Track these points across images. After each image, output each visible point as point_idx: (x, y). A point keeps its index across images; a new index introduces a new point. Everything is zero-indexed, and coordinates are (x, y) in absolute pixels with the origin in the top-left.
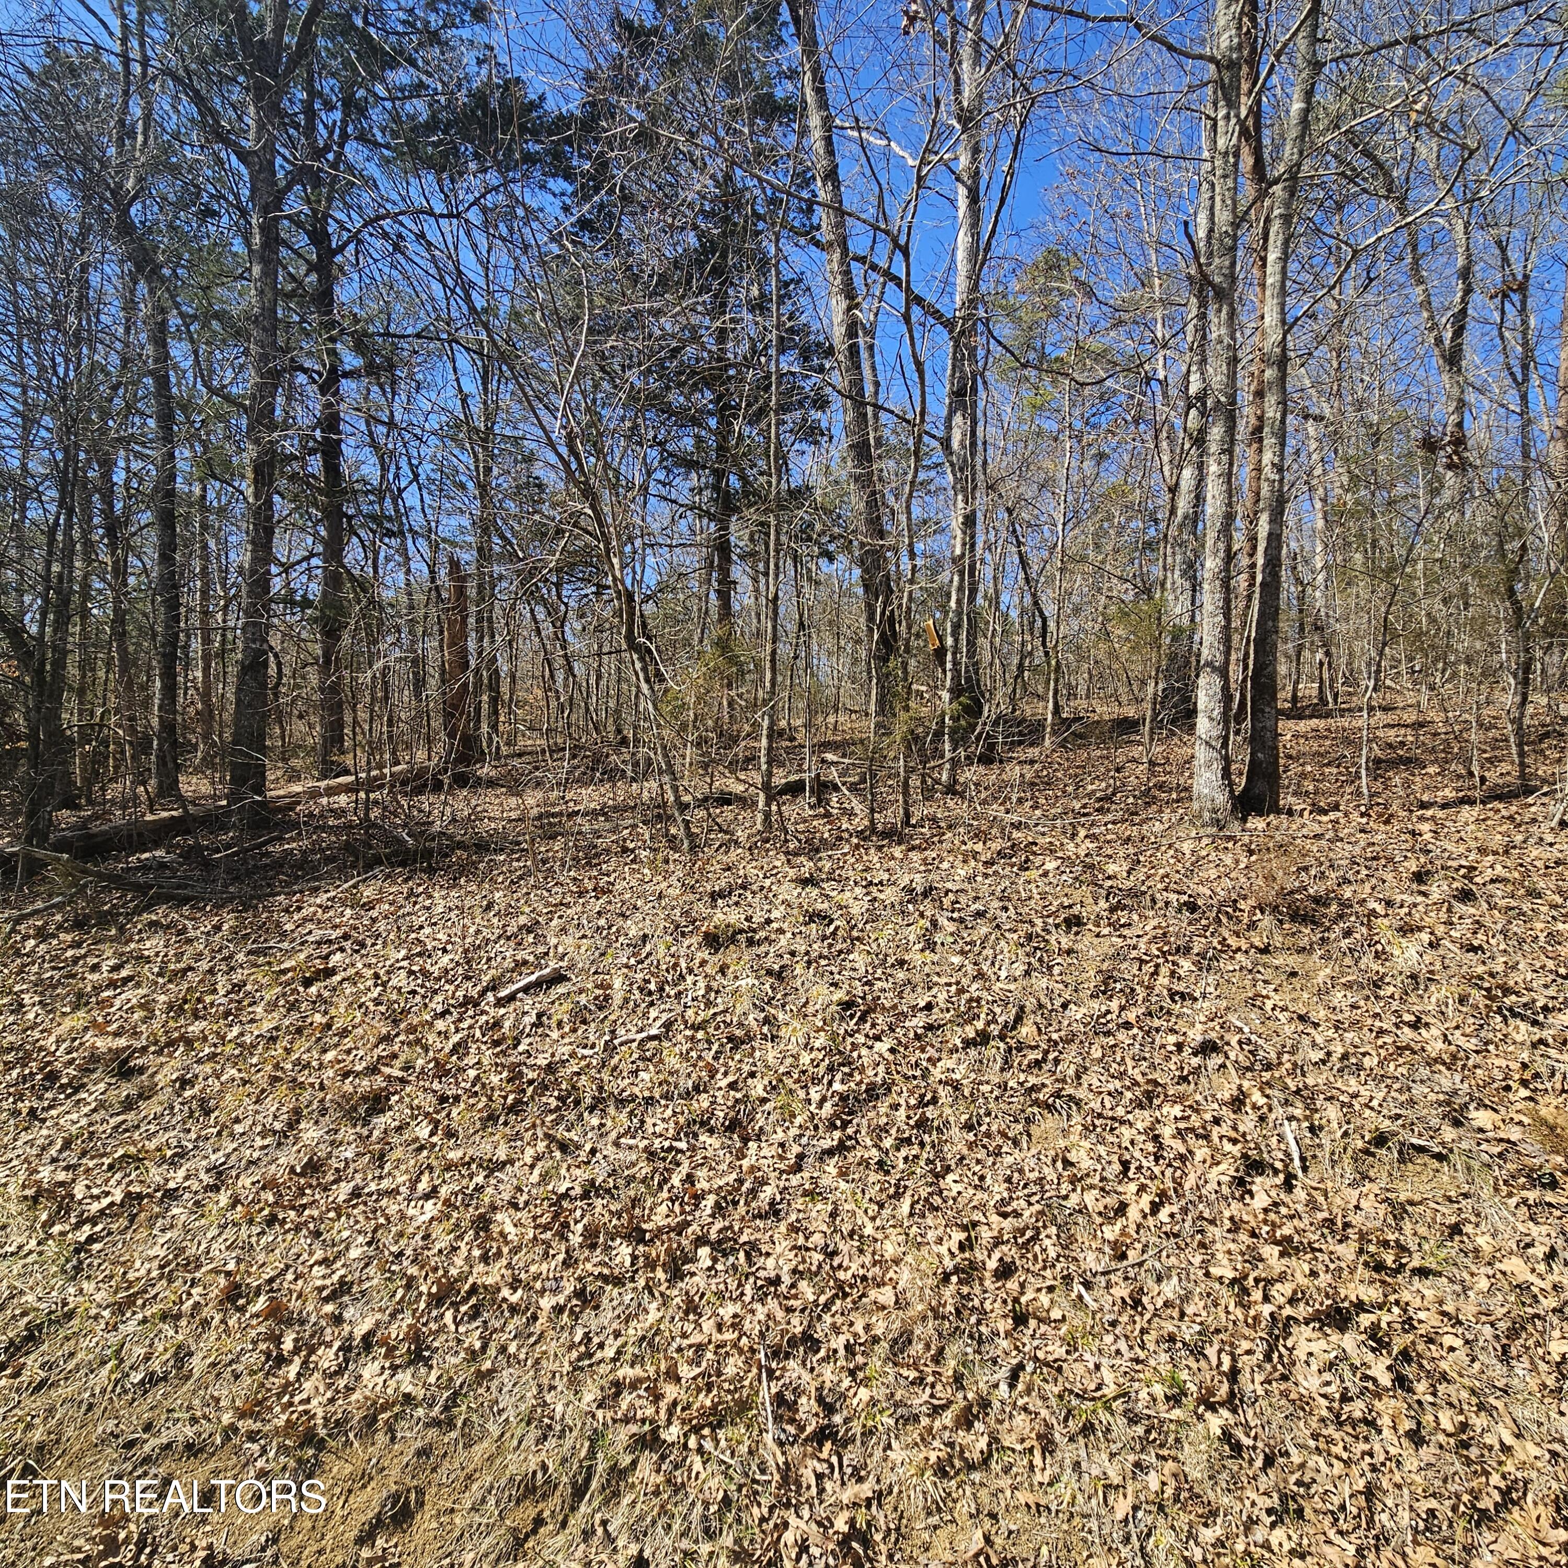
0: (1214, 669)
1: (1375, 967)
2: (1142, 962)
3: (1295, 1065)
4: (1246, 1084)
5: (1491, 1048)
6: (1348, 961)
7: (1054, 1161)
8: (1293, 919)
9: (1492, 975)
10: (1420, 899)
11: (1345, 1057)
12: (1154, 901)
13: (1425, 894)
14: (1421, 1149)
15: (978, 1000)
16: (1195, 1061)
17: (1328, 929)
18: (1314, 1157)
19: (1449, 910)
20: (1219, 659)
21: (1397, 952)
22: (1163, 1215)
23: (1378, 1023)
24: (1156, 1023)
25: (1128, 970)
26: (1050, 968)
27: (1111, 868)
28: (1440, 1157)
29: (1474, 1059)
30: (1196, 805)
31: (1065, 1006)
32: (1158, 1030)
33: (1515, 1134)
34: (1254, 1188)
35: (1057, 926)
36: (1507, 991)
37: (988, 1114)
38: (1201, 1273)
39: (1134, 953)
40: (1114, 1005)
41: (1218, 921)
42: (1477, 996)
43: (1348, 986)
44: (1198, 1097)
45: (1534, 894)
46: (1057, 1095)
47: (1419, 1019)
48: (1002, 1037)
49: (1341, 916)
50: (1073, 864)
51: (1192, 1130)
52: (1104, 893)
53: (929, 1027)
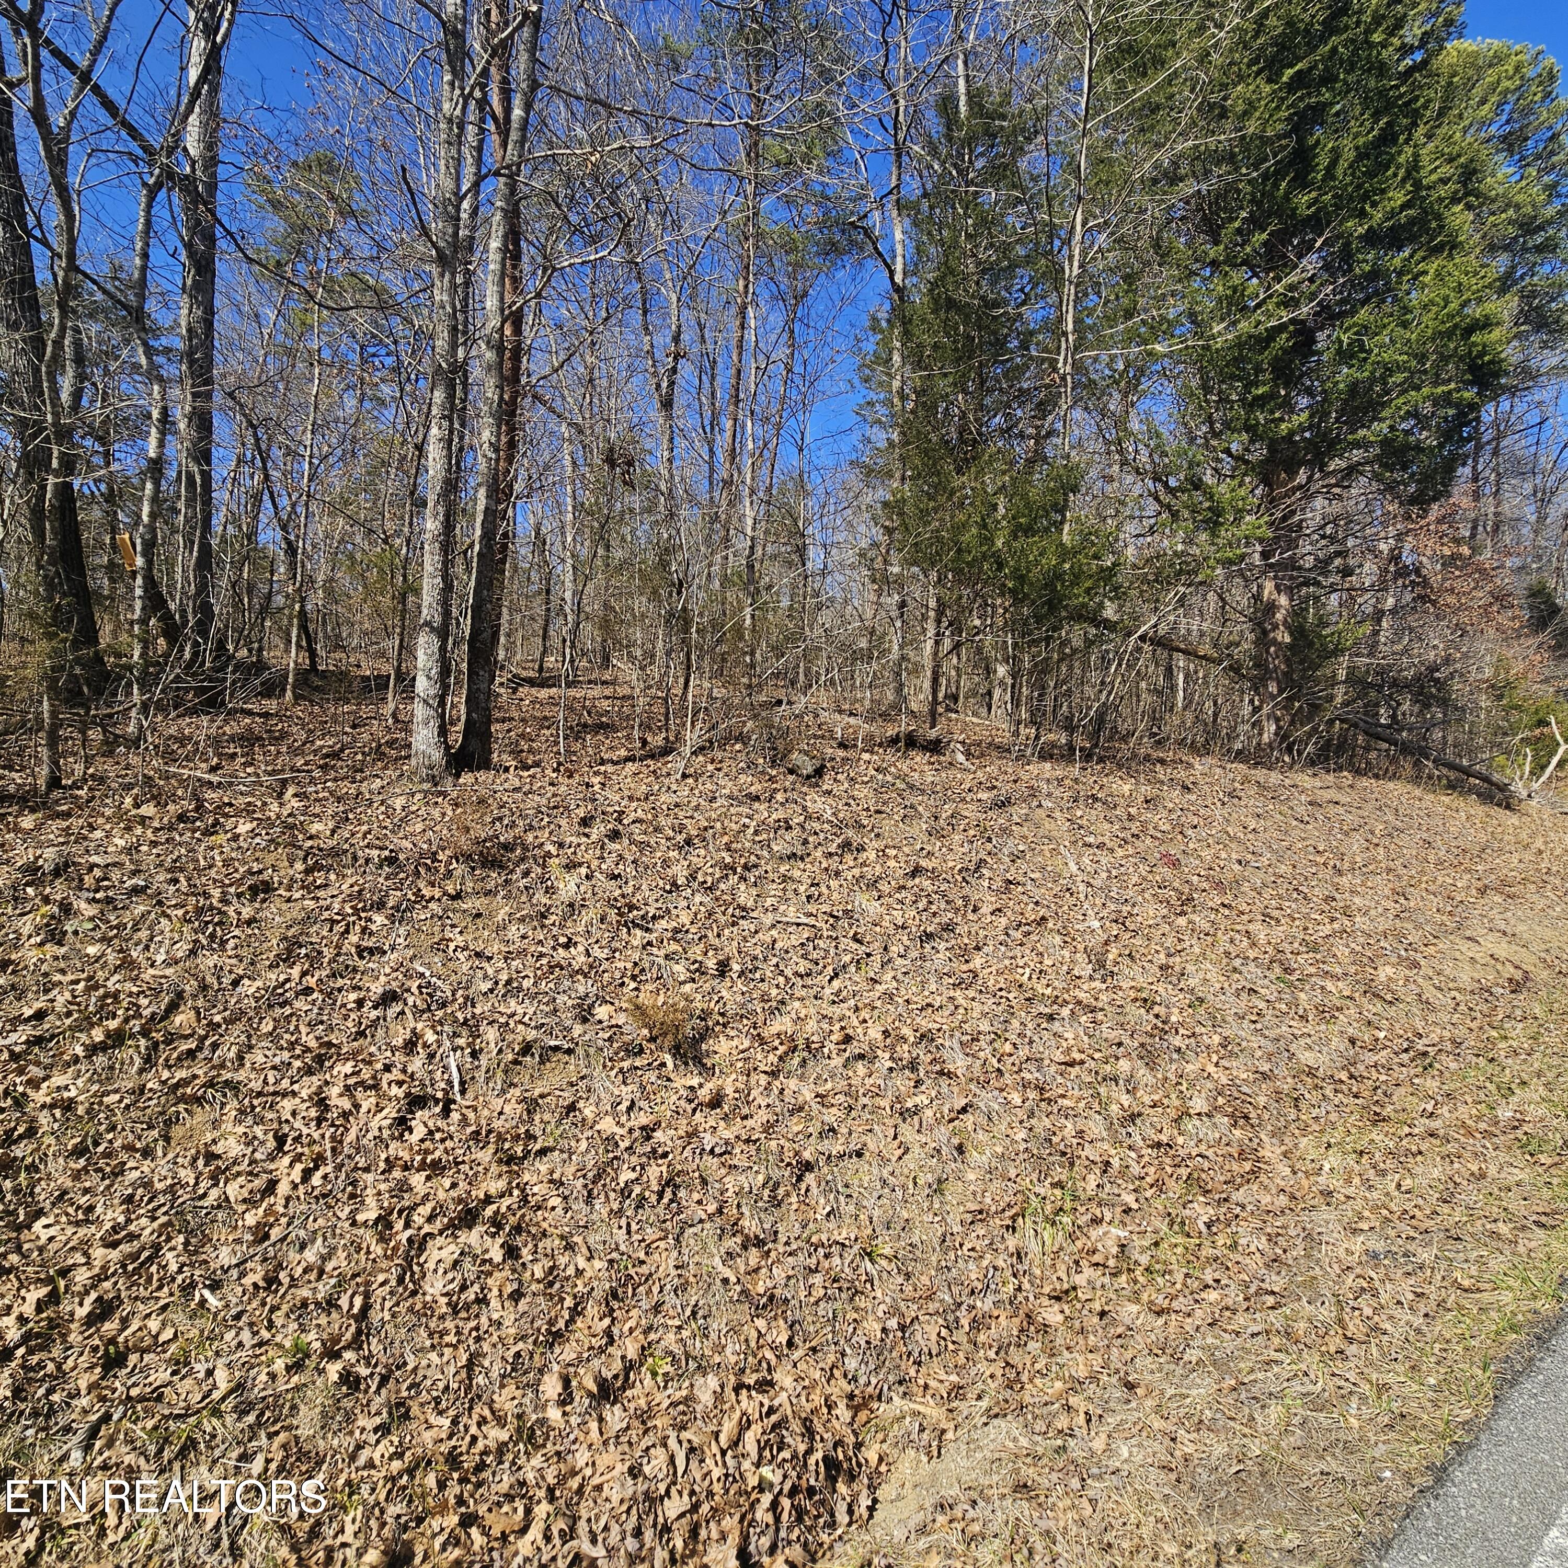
0: (433, 629)
1: (544, 900)
2: (333, 922)
3: (466, 998)
4: (420, 1026)
5: (617, 954)
6: (524, 898)
7: (195, 1160)
8: (483, 866)
9: (623, 896)
10: (584, 839)
11: (509, 982)
12: (355, 858)
13: (587, 836)
14: (556, 1049)
15: (115, 995)
16: (374, 1014)
17: (511, 872)
18: (473, 1078)
19: (602, 848)
20: (437, 620)
21: (561, 886)
22: (316, 1180)
23: (540, 949)
24: (340, 982)
25: (318, 932)
26: (223, 943)
27: (316, 827)
28: (569, 1052)
29: (605, 965)
30: (413, 762)
31: (236, 983)
32: (340, 990)
33: (621, 1019)
34: (413, 1123)
35: (239, 896)
36: (632, 907)
37: (112, 1128)
38: (347, 1225)
39: (326, 915)
40: (296, 972)
41: (417, 874)
42: (613, 915)
43: (522, 920)
44: (373, 1049)
45: (657, 830)
46: (211, 1084)
47: (570, 939)
48: (145, 1033)
49: (523, 860)
50: (273, 825)
51: (361, 1083)
52: (301, 854)
53: (38, 1041)
